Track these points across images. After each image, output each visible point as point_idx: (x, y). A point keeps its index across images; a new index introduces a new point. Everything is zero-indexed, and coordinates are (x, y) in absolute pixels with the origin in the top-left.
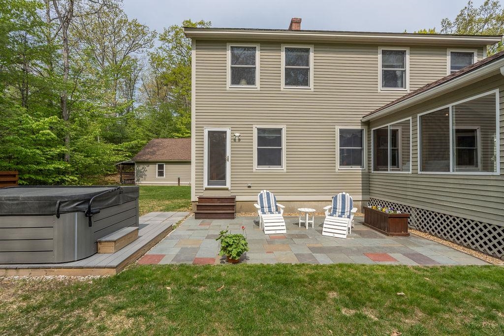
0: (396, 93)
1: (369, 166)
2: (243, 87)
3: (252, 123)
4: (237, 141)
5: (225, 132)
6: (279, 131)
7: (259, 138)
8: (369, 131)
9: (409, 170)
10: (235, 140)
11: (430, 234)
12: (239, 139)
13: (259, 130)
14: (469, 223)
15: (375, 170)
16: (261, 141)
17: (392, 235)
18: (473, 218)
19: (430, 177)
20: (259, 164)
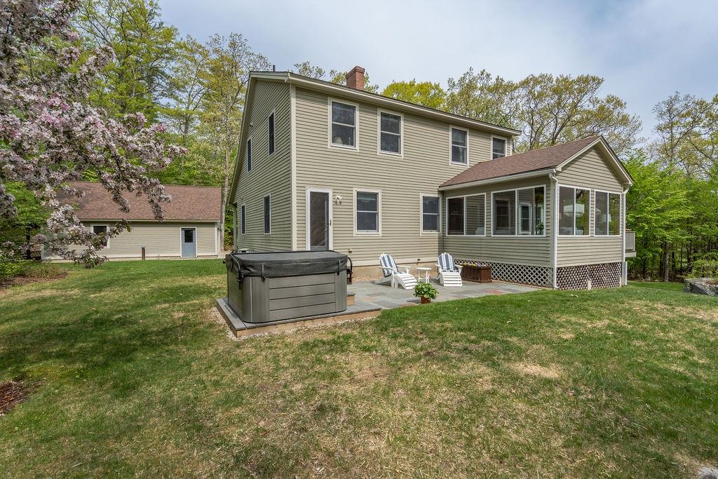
0: (460, 167)
1: (443, 231)
2: (340, 146)
3: (351, 186)
4: (338, 204)
5: (327, 194)
6: (375, 195)
7: (359, 202)
8: (444, 199)
9: (483, 234)
10: (336, 202)
11: (500, 280)
12: (341, 202)
13: (359, 194)
14: (527, 268)
15: (449, 234)
16: (361, 205)
17: (484, 282)
18: (525, 264)
19: (501, 239)
20: (359, 228)
